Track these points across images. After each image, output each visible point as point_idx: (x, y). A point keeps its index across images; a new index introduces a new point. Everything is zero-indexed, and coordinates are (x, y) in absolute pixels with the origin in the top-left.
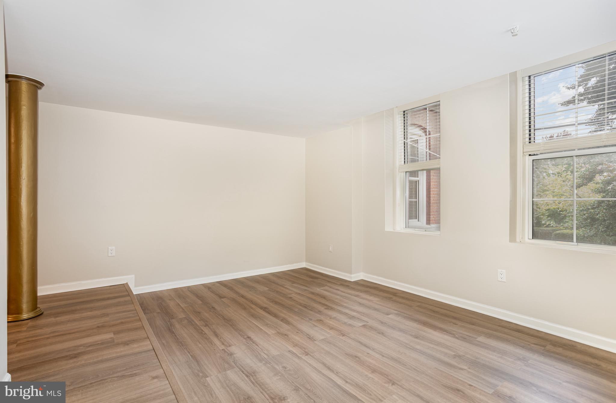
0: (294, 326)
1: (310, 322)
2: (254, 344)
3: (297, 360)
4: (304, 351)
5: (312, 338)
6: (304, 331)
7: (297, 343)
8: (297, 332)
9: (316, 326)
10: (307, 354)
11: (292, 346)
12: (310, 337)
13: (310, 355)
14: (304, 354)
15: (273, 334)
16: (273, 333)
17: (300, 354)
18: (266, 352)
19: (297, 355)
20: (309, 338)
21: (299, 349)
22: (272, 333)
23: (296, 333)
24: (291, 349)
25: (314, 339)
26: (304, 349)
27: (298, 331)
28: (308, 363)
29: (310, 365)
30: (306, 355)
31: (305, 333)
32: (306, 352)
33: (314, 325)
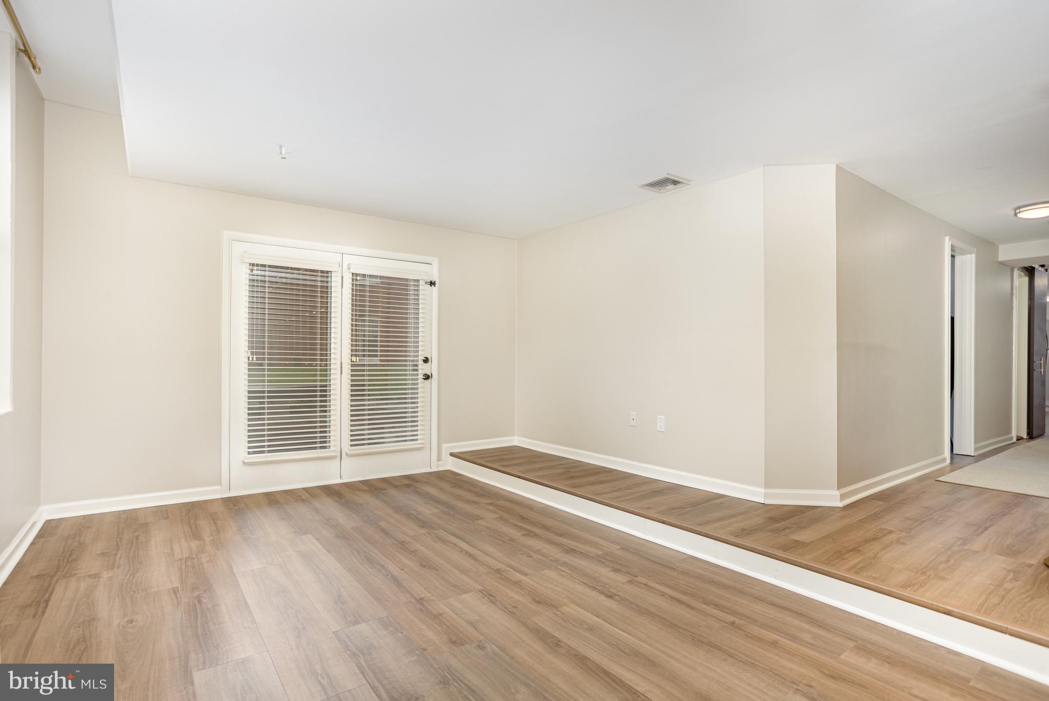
0: (525, 624)
1: (482, 638)
2: (591, 584)
3: (513, 564)
4: (502, 575)
5: (485, 596)
6: (501, 611)
7: (514, 588)
8: (515, 607)
9: (472, 624)
10: (498, 571)
11: (523, 582)
12: (489, 598)
13: (493, 569)
14: (503, 571)
15: (565, 605)
16: (565, 607)
17: (509, 571)
18: (563, 573)
19: (514, 569)
20: (492, 596)
21: (510, 578)
22: (568, 607)
23: (519, 606)
24: (524, 578)
25: (482, 594)
26: (503, 577)
27: (514, 610)
28: (498, 561)
29: (495, 559)
30: (500, 569)
31: (498, 607)
32: (500, 573)
33: (474, 627)
